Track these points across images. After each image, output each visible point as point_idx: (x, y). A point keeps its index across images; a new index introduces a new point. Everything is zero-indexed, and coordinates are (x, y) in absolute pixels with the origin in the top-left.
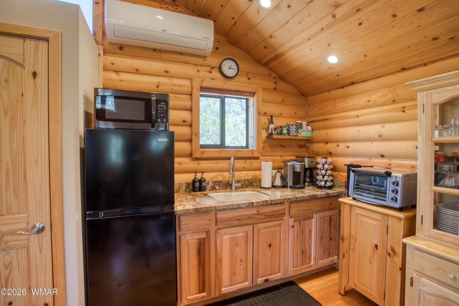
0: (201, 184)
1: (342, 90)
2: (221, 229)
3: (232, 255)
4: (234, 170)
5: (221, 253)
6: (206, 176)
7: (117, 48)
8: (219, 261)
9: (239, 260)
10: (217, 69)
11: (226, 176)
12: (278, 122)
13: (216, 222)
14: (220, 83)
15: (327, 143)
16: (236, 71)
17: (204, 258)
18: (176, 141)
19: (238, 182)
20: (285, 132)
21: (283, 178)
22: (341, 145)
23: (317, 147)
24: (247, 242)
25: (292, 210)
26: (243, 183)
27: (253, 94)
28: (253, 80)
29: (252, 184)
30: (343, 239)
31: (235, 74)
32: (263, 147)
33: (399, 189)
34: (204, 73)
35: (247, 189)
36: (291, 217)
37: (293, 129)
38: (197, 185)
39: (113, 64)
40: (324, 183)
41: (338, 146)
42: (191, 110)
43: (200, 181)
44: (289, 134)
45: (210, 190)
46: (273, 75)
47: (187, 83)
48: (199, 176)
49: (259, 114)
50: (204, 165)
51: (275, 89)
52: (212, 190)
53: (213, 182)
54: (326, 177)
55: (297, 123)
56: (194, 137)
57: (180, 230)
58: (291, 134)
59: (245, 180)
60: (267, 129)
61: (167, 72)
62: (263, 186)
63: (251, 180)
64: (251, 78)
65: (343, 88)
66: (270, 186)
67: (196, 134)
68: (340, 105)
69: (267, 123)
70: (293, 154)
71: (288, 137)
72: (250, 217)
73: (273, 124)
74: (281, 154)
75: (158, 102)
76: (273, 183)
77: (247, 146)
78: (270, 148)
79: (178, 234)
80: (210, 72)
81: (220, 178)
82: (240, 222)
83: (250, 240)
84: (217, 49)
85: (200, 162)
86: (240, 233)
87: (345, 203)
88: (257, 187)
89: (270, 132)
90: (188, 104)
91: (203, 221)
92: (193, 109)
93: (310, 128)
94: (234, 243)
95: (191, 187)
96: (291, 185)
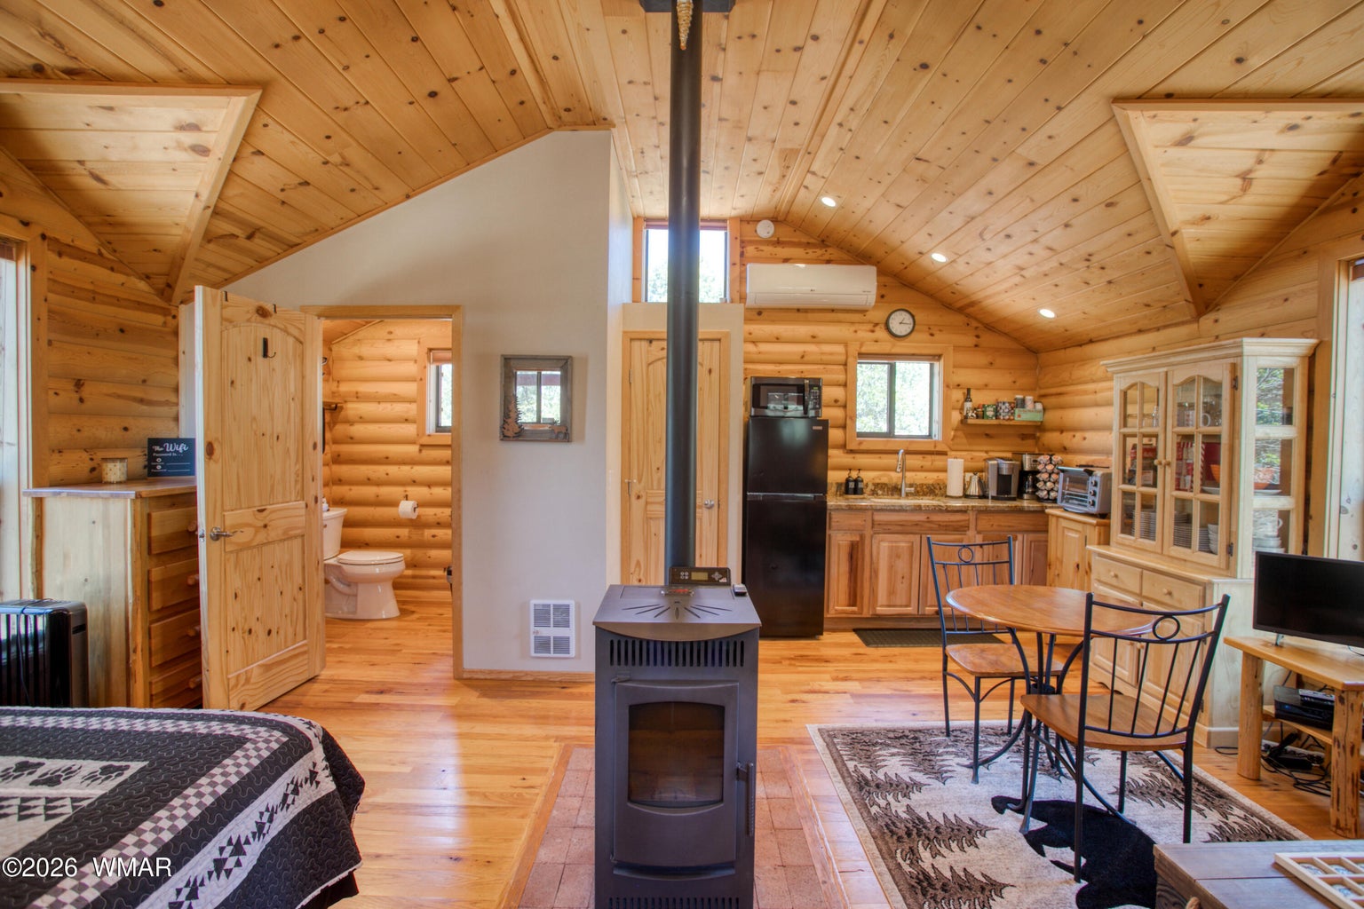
0: (856, 485)
1: (1079, 349)
2: (878, 533)
3: (891, 567)
4: (904, 469)
5: (878, 563)
6: (864, 475)
7: (755, 313)
8: (875, 573)
9: (900, 576)
10: (883, 326)
11: (894, 477)
12: (979, 398)
13: (873, 524)
14: (887, 346)
15: (1062, 432)
16: (911, 326)
17: (857, 565)
18: (831, 427)
19: (911, 486)
20: (990, 413)
21: (983, 485)
22: (1079, 435)
23: (1051, 438)
24: (912, 555)
25: (979, 522)
26: (918, 489)
27: (938, 357)
28: (938, 336)
29: (934, 492)
30: (1050, 565)
31: (909, 330)
32: (954, 436)
33: (1097, 490)
34: (864, 334)
35: (924, 497)
36: (979, 533)
37: (1005, 408)
38: (852, 485)
39: (750, 334)
40: (1045, 492)
41: (1074, 436)
42: (845, 385)
43: (856, 481)
44: (997, 417)
45: (869, 495)
46: (974, 324)
47: (840, 349)
48: (854, 475)
49: (948, 386)
50: (862, 460)
51: (976, 346)
52: (873, 494)
53: (874, 484)
54: (1048, 484)
55: (1016, 399)
56: (848, 422)
57: (830, 528)
58: (1002, 418)
59: (922, 485)
60: (962, 409)
61: (813, 337)
62: (948, 494)
63: (933, 485)
64: (934, 332)
65: (1081, 346)
66: (961, 495)
67: (851, 418)
68: (1080, 373)
69: (963, 400)
70: (1007, 448)
71: (994, 422)
72: (917, 525)
73: (971, 401)
74: (985, 448)
75: (811, 387)
76: (965, 489)
77: (930, 436)
78: (966, 437)
79: (828, 532)
80: (873, 331)
81: (884, 480)
82: (903, 529)
83: (916, 553)
84: (883, 296)
85: (857, 456)
86: (902, 542)
87: (1053, 515)
88: (942, 496)
89: (965, 414)
90: (841, 377)
91: (856, 521)
92: (848, 384)
93: (1039, 406)
94: (895, 554)
95: (843, 488)
96: (995, 494)
